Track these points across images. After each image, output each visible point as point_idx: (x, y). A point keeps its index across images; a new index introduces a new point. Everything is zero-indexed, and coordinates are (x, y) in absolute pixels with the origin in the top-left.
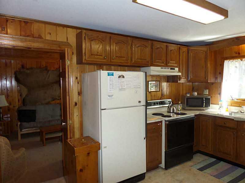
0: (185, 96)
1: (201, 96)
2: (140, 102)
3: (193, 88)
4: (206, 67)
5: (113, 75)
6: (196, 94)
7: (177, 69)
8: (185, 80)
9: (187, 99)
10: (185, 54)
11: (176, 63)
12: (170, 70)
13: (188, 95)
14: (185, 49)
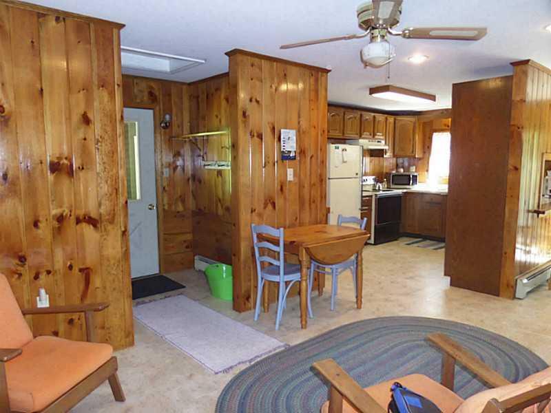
0: (390, 174)
1: (407, 173)
2: (357, 174)
3: (397, 165)
4: (414, 139)
5: (338, 148)
6: (402, 170)
7: (383, 142)
8: (392, 154)
9: (393, 176)
10: (392, 125)
11: (382, 135)
12: (376, 143)
13: (394, 172)
14: (391, 119)
